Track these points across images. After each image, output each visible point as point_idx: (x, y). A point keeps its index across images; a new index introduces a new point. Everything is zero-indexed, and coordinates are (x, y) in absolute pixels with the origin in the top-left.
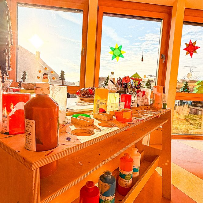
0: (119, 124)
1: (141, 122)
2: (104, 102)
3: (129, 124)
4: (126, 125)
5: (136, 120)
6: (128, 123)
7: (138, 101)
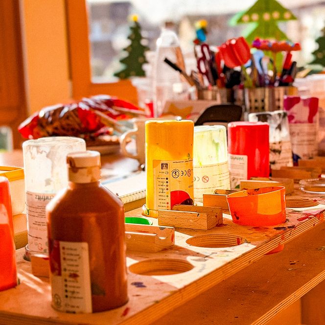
0: (250, 236)
1: (317, 221)
2: (182, 167)
3: (278, 231)
4: (270, 235)
5: (300, 216)
6: (278, 229)
7: (296, 139)
